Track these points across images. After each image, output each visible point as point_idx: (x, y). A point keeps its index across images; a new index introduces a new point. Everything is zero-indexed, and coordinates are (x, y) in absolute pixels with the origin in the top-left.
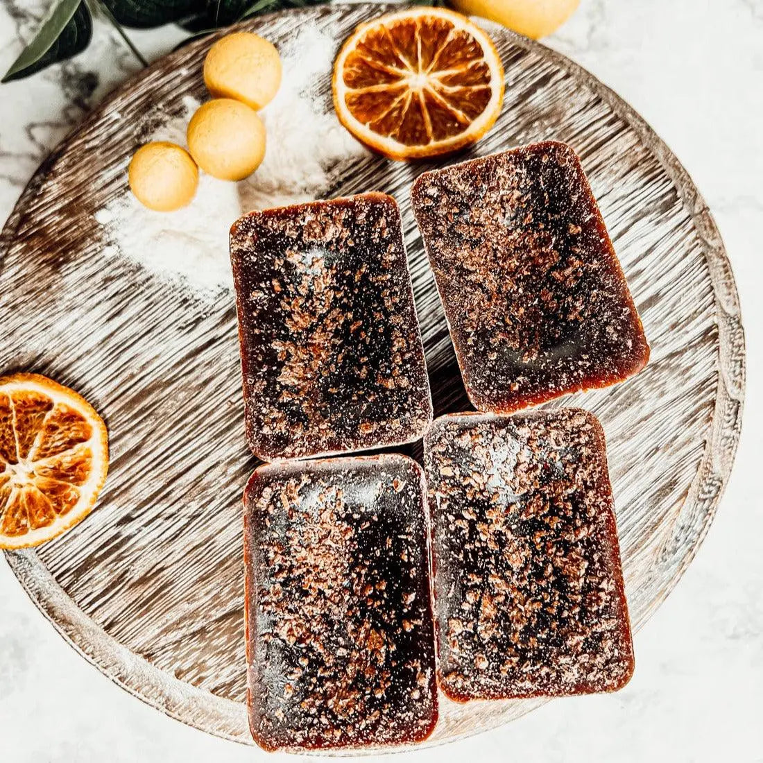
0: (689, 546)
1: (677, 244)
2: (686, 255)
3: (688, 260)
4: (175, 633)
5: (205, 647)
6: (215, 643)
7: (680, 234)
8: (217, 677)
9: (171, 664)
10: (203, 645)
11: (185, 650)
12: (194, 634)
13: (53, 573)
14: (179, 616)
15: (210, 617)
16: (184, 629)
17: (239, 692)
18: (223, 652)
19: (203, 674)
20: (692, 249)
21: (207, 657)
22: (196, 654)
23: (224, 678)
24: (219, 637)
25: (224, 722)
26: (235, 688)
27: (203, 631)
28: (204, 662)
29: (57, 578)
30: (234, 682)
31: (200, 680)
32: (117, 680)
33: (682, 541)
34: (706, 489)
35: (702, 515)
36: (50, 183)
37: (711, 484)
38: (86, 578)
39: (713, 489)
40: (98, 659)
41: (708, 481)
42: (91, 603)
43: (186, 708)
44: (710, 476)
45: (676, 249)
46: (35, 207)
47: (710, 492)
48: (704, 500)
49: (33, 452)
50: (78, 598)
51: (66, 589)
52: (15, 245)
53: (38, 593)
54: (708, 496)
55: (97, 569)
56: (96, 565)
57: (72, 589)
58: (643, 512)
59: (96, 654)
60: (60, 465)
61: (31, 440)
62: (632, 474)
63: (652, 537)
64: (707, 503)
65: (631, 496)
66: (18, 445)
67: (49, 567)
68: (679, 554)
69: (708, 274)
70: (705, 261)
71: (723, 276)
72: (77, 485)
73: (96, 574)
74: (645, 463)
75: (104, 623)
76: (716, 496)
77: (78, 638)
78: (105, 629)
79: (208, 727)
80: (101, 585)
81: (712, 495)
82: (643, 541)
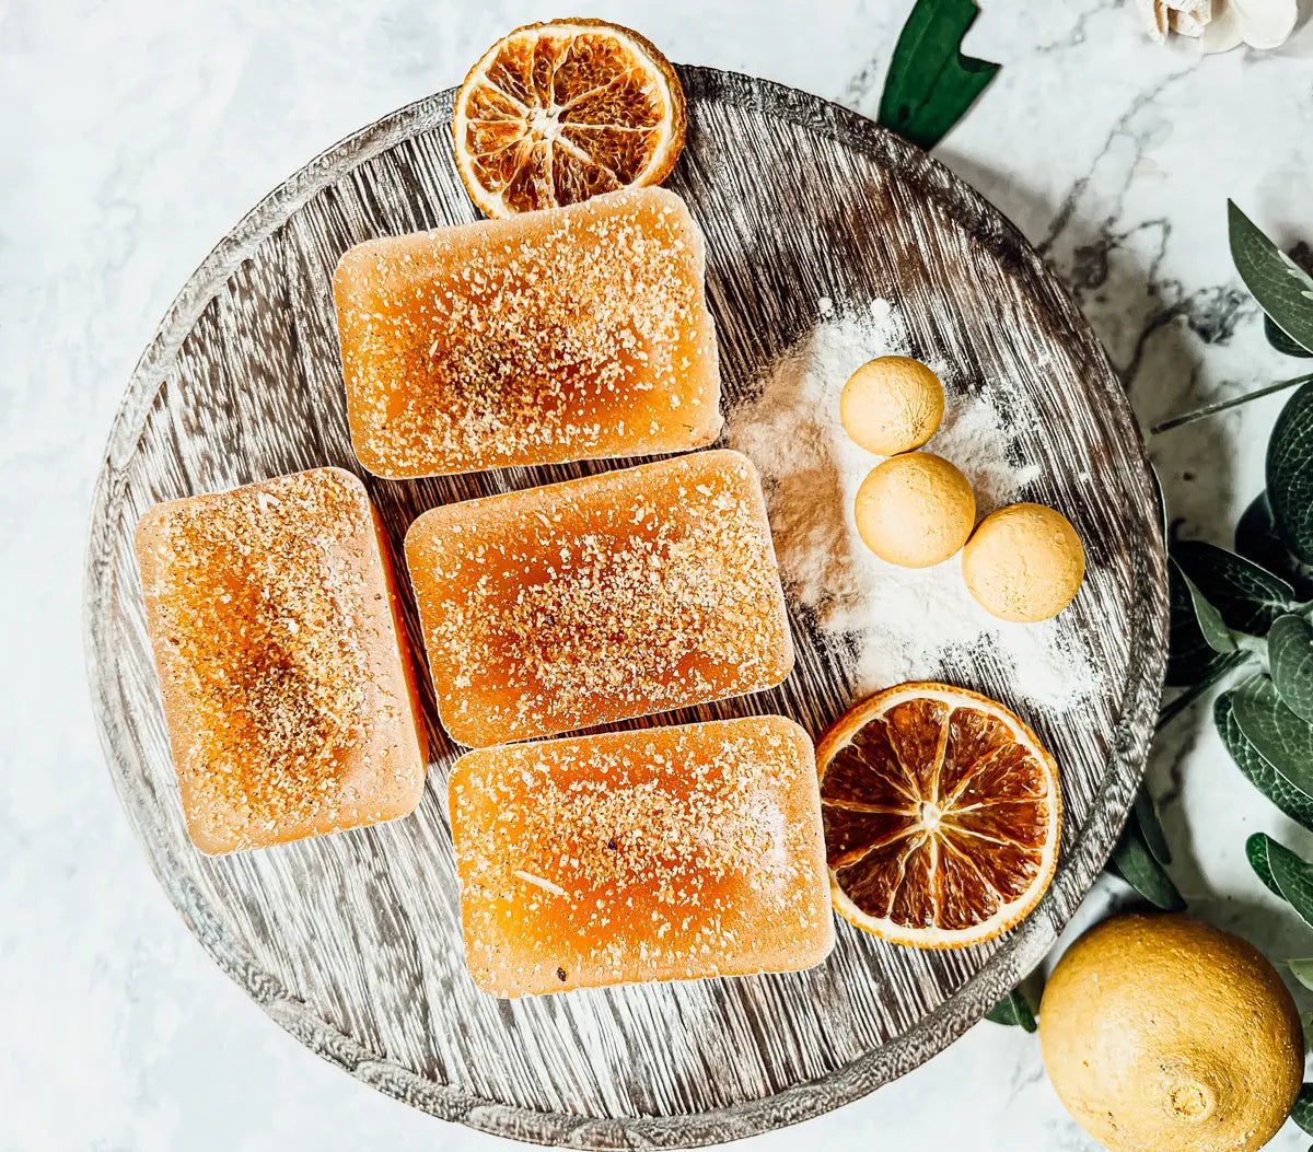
0: (200, 927)
1: (576, 1082)
2: (556, 1088)
3: (549, 1087)
4: (296, 271)
5: (267, 303)
6: (268, 315)
7: (589, 1092)
8: (229, 308)
9: (262, 258)
10: (271, 301)
11: (271, 279)
12: (287, 294)
13: (416, 138)
14: (313, 280)
15: (300, 319)
16: (296, 284)
17: (203, 330)
18: (254, 323)
19: (237, 293)
20: (561, 1100)
21: (255, 301)
22: (263, 291)
23: (226, 318)
24: (273, 322)
25: (191, 302)
26: (209, 326)
27: (287, 305)
28: (251, 298)
29: (408, 142)
30: (217, 327)
31: (232, 288)
32: (282, 187)
33: (209, 922)
34: (258, 979)
35: (231, 960)
36: (964, 241)
37: (261, 988)
38: (396, 178)
39: (256, 988)
40: (311, 172)
41: (266, 985)
42: (364, 177)
43: (220, 262)
44: (272, 992)
45: (569, 1079)
46: (933, 213)
47: (254, 982)
48: (246, 969)
49: (568, 145)
50: (376, 163)
51: (391, 151)
52: (883, 175)
53: (413, 114)
54: (250, 977)
55: (402, 193)
56: (407, 193)
57: (389, 159)
58: (244, 887)
59: (318, 170)
60: (541, 176)
61: (583, 145)
62: (293, 893)
63: (211, 885)
64: (243, 973)
65: (266, 880)
66: (584, 126)
67: (425, 135)
68: (195, 912)
69: (519, 1106)
70: (539, 1109)
71: (526, 1127)
72: (505, 193)
73: (397, 192)
74: (301, 914)
75: (336, 188)
76: (248, 988)
77: (344, 152)
78: (329, 188)
79: (193, 283)
80: (382, 193)
81: (250, 983)
82: (210, 872)
